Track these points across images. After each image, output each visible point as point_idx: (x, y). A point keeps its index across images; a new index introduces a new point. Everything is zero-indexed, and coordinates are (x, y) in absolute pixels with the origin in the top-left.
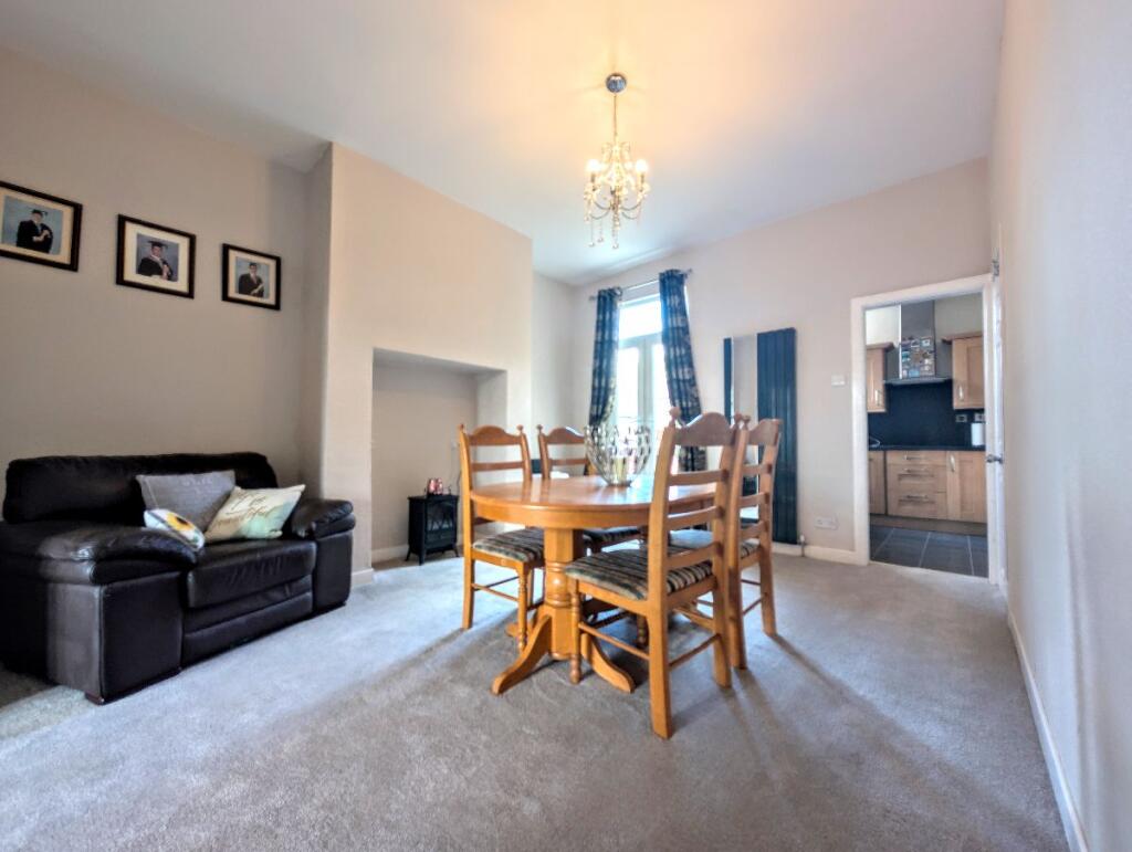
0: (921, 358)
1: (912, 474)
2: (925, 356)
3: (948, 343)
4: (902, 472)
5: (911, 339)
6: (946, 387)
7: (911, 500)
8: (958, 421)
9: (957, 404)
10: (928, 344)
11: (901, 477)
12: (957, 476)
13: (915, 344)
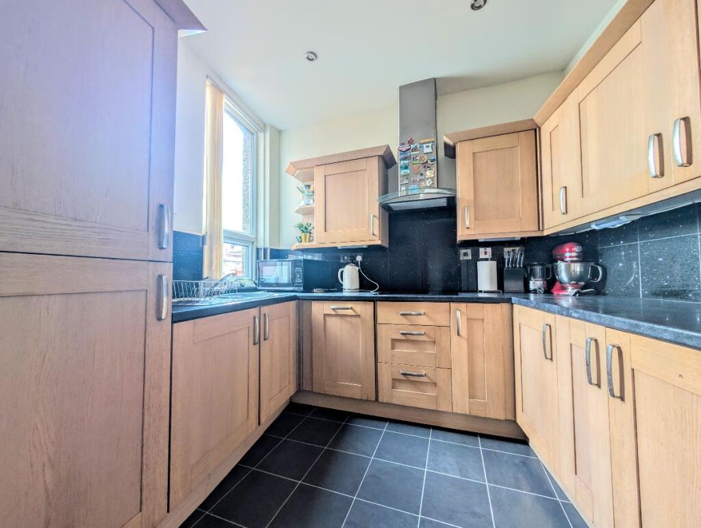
0: (422, 169)
1: (407, 339)
2: (426, 166)
3: (451, 152)
4: (395, 337)
5: (411, 142)
6: (449, 210)
7: (408, 378)
8: (462, 258)
9: (462, 234)
10: (429, 150)
11: (394, 342)
12: (465, 344)
13: (415, 149)
